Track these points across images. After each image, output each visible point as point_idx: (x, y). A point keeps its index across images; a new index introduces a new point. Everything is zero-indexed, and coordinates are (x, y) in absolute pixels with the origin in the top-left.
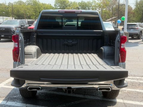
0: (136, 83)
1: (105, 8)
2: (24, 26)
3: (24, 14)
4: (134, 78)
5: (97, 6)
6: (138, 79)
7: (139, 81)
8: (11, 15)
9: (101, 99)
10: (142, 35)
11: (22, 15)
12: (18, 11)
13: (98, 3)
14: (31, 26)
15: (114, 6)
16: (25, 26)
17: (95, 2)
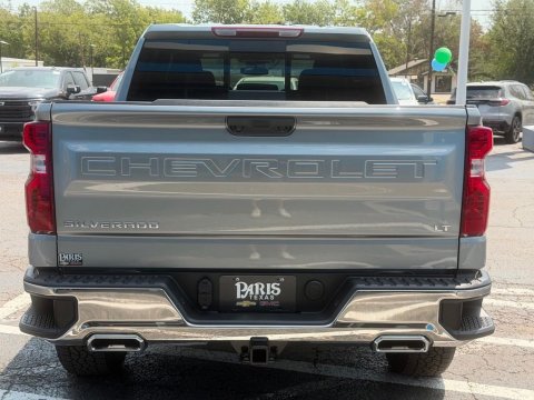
0: (515, 313)
1: (381, 27)
2: (79, 90)
3: (78, 47)
4: (504, 291)
5: (352, 18)
6: (518, 298)
7: (524, 305)
8: (30, 53)
9: (383, 379)
10: (520, 126)
11: (71, 51)
12: (57, 37)
13: (354, 8)
14: (106, 90)
15: (416, 20)
16: (83, 92)
17: (345, 5)
